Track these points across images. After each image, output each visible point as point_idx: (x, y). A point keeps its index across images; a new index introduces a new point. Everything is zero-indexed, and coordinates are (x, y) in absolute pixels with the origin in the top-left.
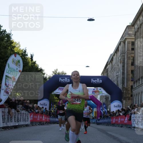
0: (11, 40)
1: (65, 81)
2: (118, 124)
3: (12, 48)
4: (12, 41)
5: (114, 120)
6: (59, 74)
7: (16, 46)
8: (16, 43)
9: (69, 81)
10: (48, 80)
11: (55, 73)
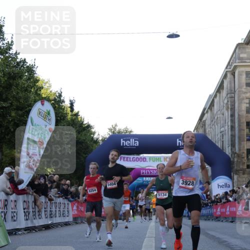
0: (35, 75)
1: (130, 144)
2: (226, 218)
3: (37, 90)
4: (38, 79)
5: (219, 210)
6: (119, 132)
7: (44, 87)
8: (44, 80)
9: (138, 145)
10: (101, 144)
11: (113, 131)
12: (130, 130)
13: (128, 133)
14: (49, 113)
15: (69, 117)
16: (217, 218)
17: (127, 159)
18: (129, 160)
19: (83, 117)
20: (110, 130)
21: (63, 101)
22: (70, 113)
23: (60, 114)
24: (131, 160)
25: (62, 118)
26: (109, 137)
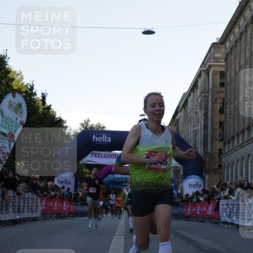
1: (102, 140)
2: (196, 217)
9: (110, 141)
10: (72, 139)
11: (85, 126)
12: (102, 126)
13: (100, 129)
14: (20, 106)
15: (41, 110)
16: (187, 217)
18: (100, 156)
19: (55, 111)
20: (82, 125)
21: (35, 94)
22: (42, 107)
23: (31, 107)
24: (103, 156)
25: (33, 111)
26: (81, 132)
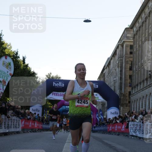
2: (115, 133)
9: (63, 86)
10: (41, 84)
12: (59, 77)
14: (10, 64)
17: (57, 94)
18: (58, 95)
19: (30, 67)
20: (47, 76)
21: (19, 57)
22: (23, 65)
23: (17, 65)
24: (59, 95)
